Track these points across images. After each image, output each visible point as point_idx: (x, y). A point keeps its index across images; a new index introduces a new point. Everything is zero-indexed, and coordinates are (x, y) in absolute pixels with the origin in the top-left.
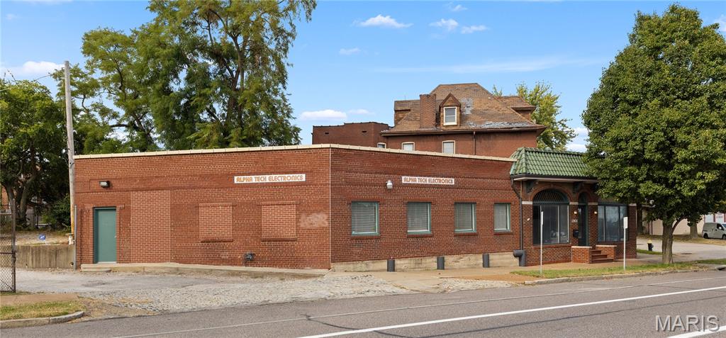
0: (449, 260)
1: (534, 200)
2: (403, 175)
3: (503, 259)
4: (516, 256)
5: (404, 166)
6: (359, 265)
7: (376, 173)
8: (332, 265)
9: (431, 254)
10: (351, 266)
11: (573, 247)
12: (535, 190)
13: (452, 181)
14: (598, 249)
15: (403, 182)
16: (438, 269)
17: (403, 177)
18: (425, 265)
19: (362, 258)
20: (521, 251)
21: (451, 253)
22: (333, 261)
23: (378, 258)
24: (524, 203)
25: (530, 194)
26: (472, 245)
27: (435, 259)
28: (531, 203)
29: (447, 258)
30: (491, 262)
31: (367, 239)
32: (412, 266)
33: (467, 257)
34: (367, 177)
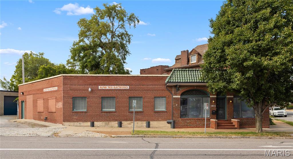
0: (124, 123)
1: (182, 95)
2: (100, 85)
3: (159, 124)
4: (168, 123)
5: (100, 81)
6: (76, 123)
7: (85, 85)
8: (63, 123)
9: (115, 120)
10: (72, 124)
11: (211, 120)
12: (182, 90)
13: (128, 87)
14: (232, 122)
15: (99, 88)
16: (118, 127)
17: (99, 86)
18: (111, 125)
19: (78, 120)
20: (171, 121)
21: (126, 120)
22: (64, 121)
23: (86, 121)
24: (174, 97)
25: (179, 92)
26: (139, 117)
27: (117, 122)
28: (179, 97)
29: (123, 122)
30: (151, 125)
31: (80, 113)
32: (104, 125)
33: (137, 122)
34: (81, 87)
